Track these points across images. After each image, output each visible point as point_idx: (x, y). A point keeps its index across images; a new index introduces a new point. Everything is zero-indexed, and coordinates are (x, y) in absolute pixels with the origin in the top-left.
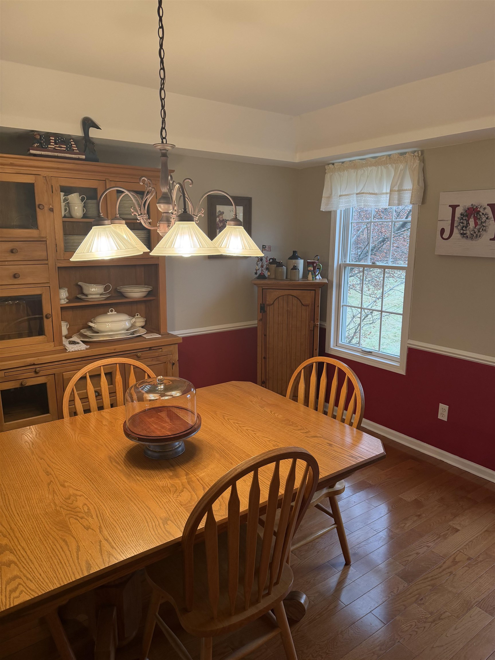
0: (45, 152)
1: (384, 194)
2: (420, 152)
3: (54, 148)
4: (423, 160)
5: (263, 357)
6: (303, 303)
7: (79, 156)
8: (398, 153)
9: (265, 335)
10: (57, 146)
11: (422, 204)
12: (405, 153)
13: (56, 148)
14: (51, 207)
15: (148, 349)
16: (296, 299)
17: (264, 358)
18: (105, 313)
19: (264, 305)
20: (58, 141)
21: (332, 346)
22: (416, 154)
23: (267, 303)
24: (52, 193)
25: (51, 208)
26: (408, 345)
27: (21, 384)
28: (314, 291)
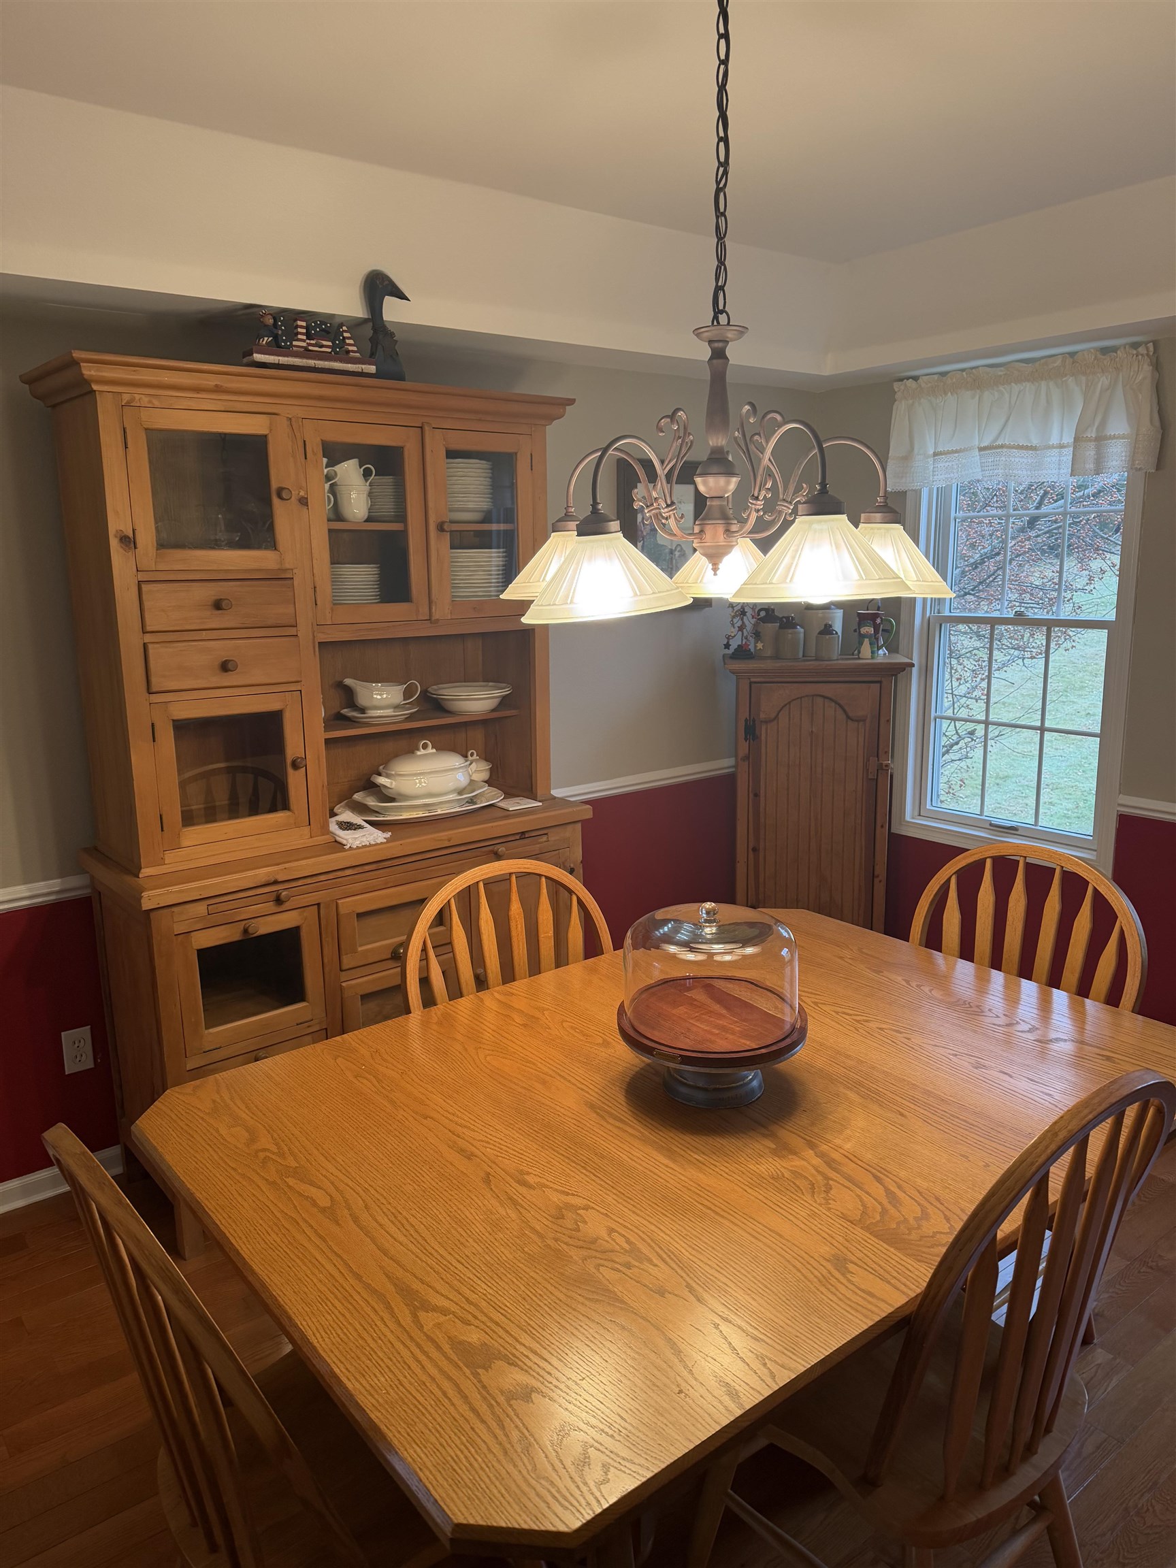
0: (286, 359)
1: (1053, 447)
2: (1151, 345)
3: (306, 349)
4: (1157, 366)
5: (751, 846)
6: (850, 714)
7: (363, 366)
8: (1096, 349)
9: (756, 795)
10: (312, 342)
11: (1157, 469)
12: (1114, 349)
13: (310, 348)
14: (302, 493)
15: (518, 837)
16: (833, 704)
17: (755, 850)
18: (410, 751)
19: (754, 721)
20: (315, 331)
21: (908, 818)
22: (1142, 350)
23: (762, 716)
24: (306, 458)
25: (303, 497)
26: (1119, 809)
27: (246, 931)
28: (878, 685)
